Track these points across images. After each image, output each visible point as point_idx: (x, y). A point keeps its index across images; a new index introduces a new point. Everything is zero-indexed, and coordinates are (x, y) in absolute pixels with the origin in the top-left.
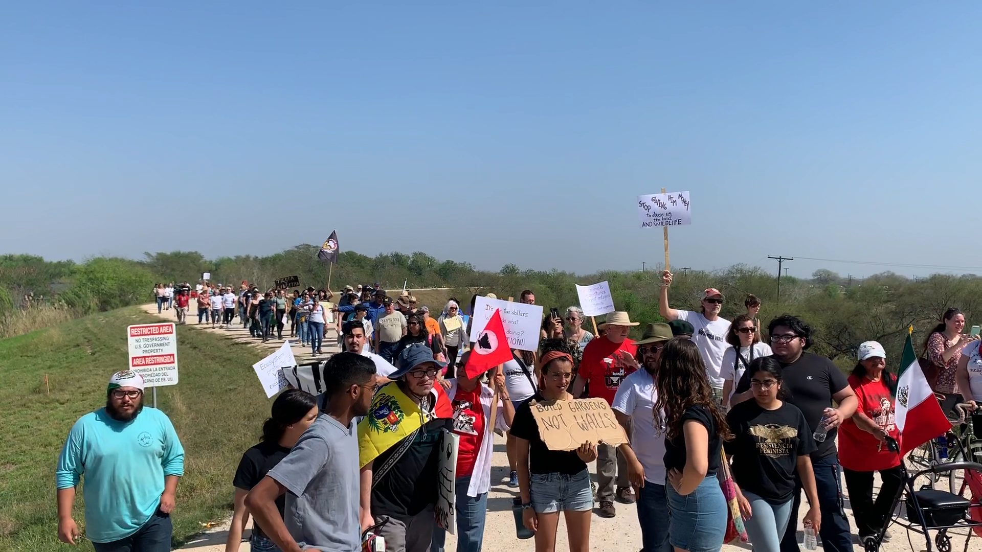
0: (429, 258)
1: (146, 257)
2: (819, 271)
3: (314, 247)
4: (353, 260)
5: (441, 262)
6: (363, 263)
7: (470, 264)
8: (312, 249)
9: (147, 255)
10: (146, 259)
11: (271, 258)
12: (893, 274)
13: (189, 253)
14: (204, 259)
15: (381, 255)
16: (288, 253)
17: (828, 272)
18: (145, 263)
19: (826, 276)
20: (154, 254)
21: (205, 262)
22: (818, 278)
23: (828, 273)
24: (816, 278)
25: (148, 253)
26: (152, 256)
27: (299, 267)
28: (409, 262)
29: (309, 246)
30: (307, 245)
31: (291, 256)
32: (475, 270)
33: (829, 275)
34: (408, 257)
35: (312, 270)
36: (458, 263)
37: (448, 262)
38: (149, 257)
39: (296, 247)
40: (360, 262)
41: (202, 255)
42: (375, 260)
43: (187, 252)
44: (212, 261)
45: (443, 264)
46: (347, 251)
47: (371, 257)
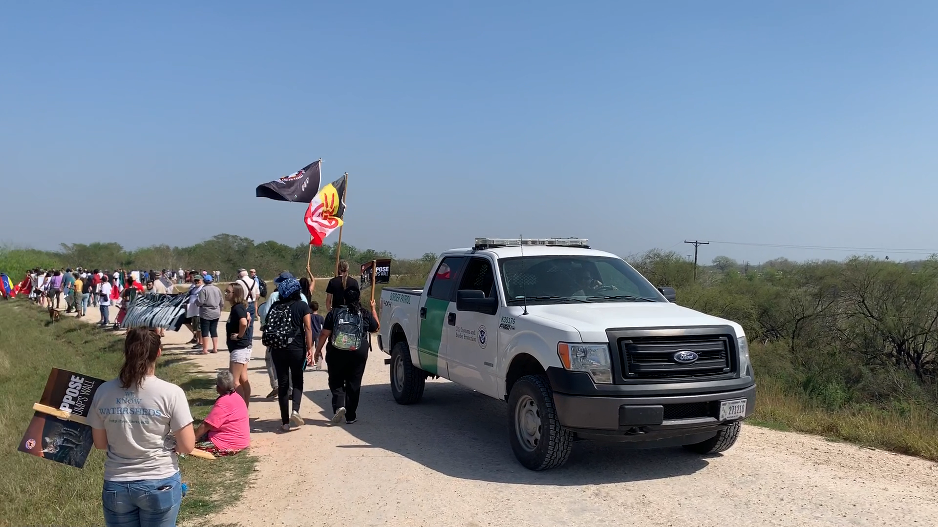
0: (350, 248)
1: (62, 248)
2: (718, 258)
3: (233, 236)
4: (274, 249)
5: (362, 252)
6: (283, 253)
7: (390, 253)
8: (230, 239)
9: (63, 246)
10: (62, 250)
11: (191, 248)
12: (786, 260)
13: (108, 244)
14: (124, 249)
15: (302, 245)
16: (208, 243)
17: (726, 258)
18: (61, 253)
19: (725, 262)
20: (70, 245)
21: (125, 253)
22: (717, 265)
23: (727, 260)
24: (715, 264)
25: (64, 244)
26: (68, 247)
27: (218, 257)
28: (330, 251)
29: (228, 235)
30: (225, 234)
31: (211, 246)
32: (396, 259)
33: (727, 261)
34: (329, 247)
35: (231, 260)
36: (378, 252)
37: (369, 251)
38: (65, 248)
39: (215, 237)
40: (281, 252)
41: (121, 245)
42: (296, 250)
43: (106, 243)
44: (131, 252)
45: (364, 253)
46: (267, 241)
47: (293, 247)
